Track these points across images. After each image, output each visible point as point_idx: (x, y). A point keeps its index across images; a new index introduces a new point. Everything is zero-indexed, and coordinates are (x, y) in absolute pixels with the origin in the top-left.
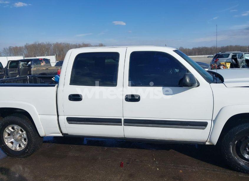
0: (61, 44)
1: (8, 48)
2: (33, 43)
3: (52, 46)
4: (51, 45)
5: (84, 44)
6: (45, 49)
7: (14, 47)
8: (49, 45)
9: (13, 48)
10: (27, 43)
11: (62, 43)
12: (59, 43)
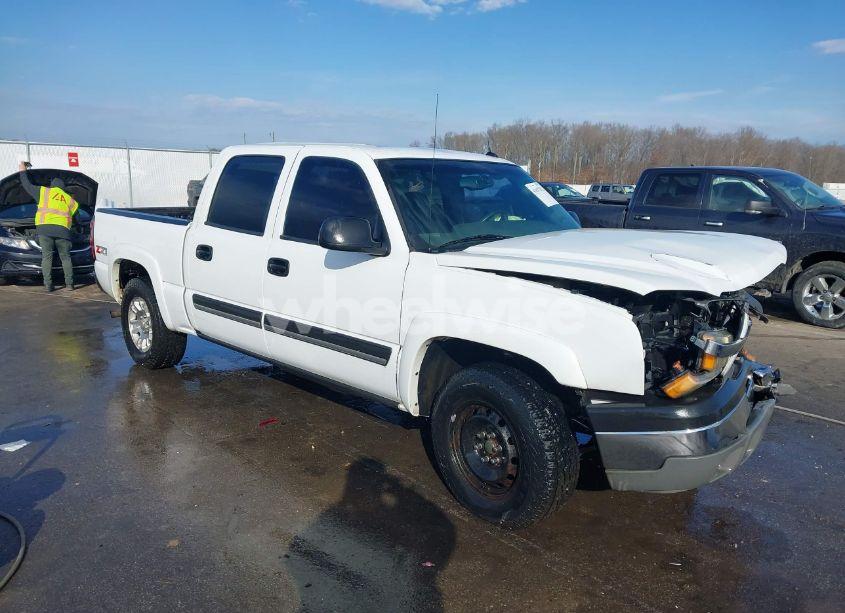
0: (597, 128)
1: (443, 138)
2: (511, 125)
3: (570, 132)
4: (566, 130)
5: (682, 129)
6: (543, 143)
7: (460, 134)
8: (560, 130)
9: (457, 137)
10: (495, 125)
11: (601, 125)
12: (593, 123)
